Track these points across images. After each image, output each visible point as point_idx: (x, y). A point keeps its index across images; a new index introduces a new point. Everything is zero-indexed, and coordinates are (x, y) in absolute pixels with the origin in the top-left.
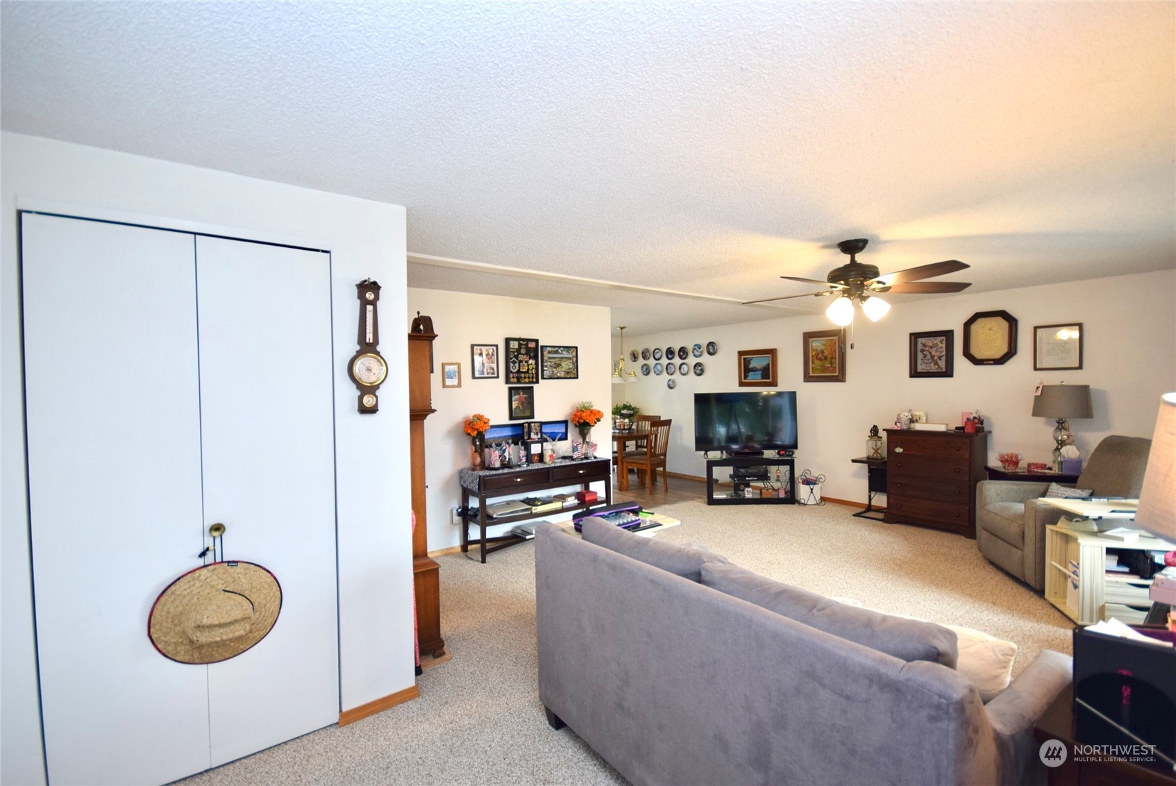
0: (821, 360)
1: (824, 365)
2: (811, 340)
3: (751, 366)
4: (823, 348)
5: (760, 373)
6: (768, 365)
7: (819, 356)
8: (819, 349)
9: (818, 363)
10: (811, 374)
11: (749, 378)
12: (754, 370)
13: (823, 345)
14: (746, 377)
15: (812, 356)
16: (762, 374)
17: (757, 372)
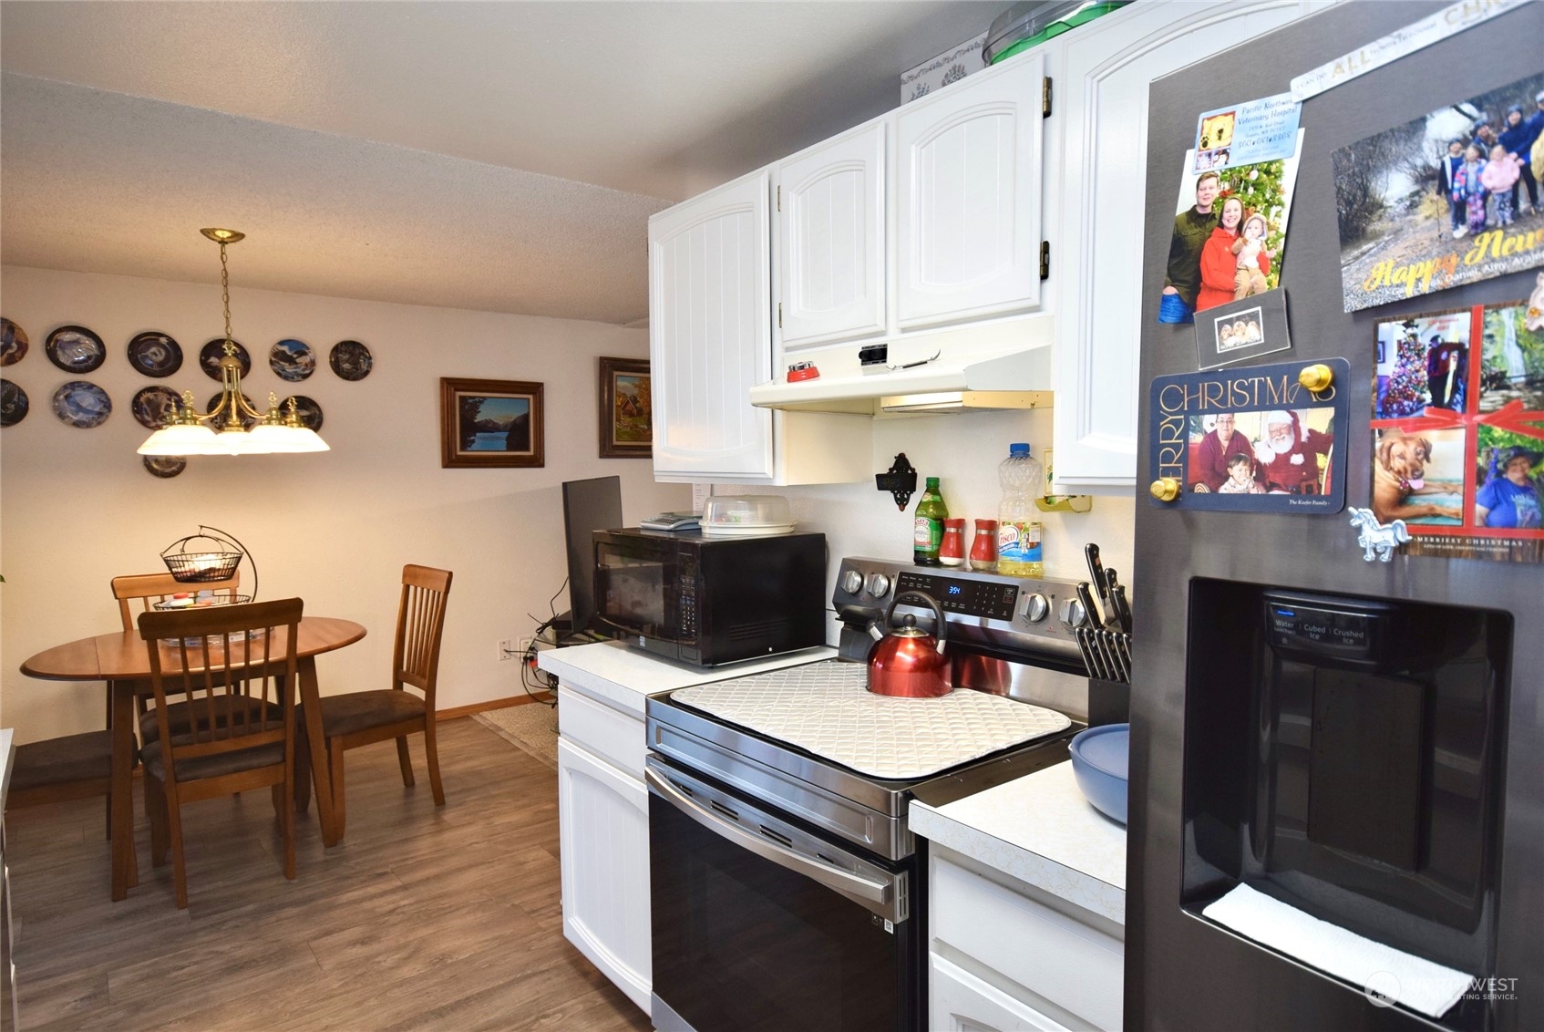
0: (631, 415)
1: (636, 426)
2: (616, 373)
3: (479, 418)
4: (636, 392)
5: (505, 434)
6: (526, 417)
7: (628, 408)
8: (629, 394)
9: (627, 420)
10: (615, 443)
11: (474, 446)
12: (488, 427)
13: (636, 386)
14: (465, 444)
15: (617, 406)
16: (508, 439)
17: (496, 434)
